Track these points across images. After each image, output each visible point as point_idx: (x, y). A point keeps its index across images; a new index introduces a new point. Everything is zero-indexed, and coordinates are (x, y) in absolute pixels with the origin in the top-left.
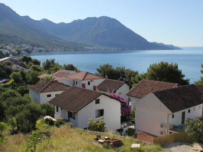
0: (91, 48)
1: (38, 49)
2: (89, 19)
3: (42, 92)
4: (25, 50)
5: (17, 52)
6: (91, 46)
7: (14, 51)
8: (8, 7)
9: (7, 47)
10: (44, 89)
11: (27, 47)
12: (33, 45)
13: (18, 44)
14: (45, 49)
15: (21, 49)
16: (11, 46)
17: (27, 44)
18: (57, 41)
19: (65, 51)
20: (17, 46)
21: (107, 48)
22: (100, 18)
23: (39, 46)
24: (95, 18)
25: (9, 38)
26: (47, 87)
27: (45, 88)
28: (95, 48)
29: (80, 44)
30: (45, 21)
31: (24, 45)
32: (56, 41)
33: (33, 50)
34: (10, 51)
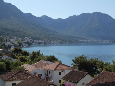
0: (85, 41)
1: (38, 41)
2: (83, 15)
3: (7, 81)
4: (26, 43)
5: (18, 44)
6: (85, 39)
7: (16, 43)
8: (14, 6)
9: (11, 40)
10: (10, 79)
11: (28, 40)
12: (34, 38)
13: (21, 37)
14: (43, 42)
15: (23, 42)
16: (15, 39)
17: (28, 37)
18: (55, 35)
19: (61, 43)
20: (20, 39)
21: (99, 40)
22: (94, 13)
23: (38, 39)
24: (89, 14)
25: (14, 32)
26: (13, 76)
27: (12, 77)
28: (88, 40)
29: (75, 37)
30: (45, 17)
31: (26, 38)
32: (53, 34)
33: (33, 42)
34: (12, 43)
